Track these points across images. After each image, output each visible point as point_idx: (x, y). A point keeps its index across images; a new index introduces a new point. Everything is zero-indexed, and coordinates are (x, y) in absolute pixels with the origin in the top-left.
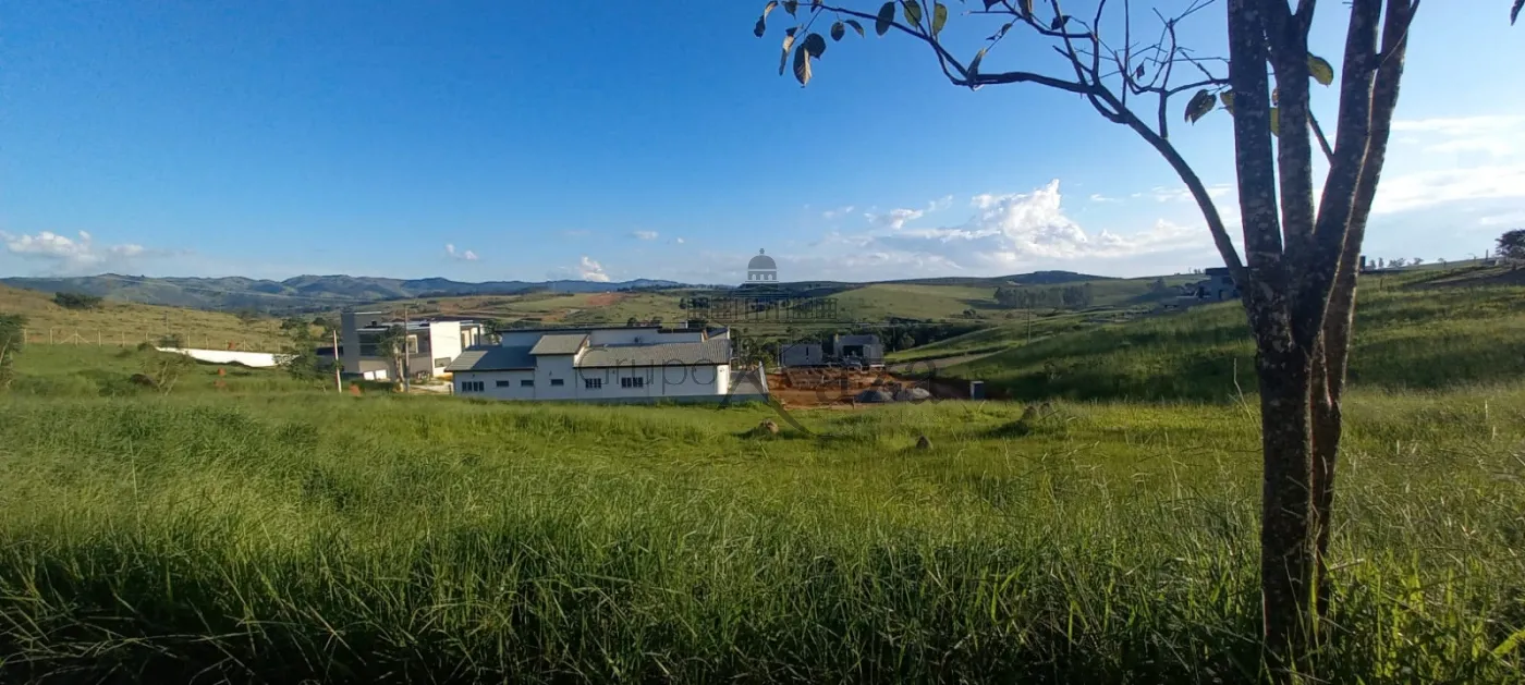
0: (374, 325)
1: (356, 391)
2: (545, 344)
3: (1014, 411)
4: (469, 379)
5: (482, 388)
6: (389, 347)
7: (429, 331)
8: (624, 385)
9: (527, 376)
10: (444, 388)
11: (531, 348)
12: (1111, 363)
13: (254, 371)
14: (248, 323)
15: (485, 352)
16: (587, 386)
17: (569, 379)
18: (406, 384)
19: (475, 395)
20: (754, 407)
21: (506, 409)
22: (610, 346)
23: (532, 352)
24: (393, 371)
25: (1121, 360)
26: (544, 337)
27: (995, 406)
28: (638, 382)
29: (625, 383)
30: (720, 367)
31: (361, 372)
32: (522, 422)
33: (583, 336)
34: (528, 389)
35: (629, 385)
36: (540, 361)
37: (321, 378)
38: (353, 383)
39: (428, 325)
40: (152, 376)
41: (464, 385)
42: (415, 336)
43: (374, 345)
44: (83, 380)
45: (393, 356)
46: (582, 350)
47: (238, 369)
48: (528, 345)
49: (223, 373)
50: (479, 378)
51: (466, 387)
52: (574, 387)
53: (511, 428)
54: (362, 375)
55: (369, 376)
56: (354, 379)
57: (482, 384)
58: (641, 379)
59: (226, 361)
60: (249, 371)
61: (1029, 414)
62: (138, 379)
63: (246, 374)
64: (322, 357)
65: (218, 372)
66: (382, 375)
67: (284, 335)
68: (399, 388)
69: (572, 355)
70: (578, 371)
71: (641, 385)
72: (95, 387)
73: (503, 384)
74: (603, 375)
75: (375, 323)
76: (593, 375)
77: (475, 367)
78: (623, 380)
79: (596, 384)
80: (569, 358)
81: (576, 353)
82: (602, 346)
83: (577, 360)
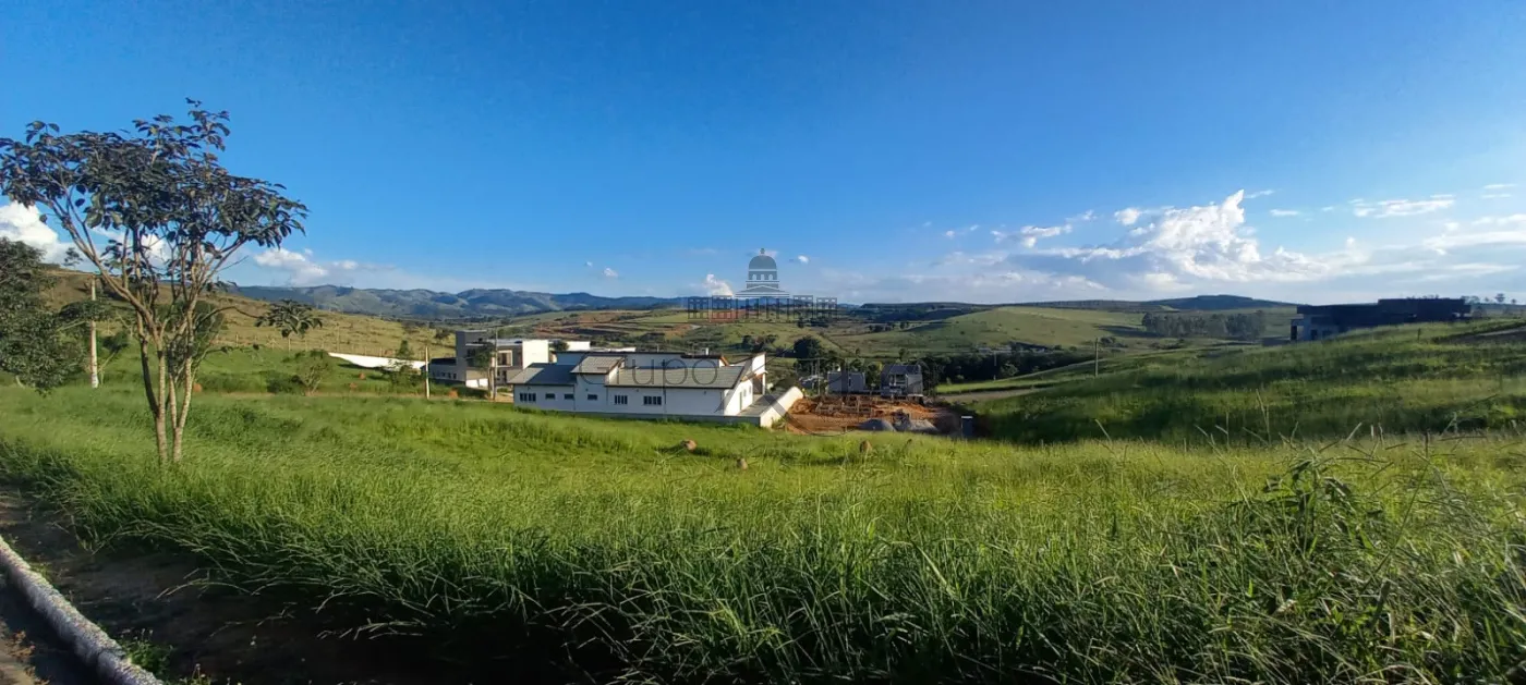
1: (454, 395)
4: (524, 390)
5: (532, 400)
6: (486, 360)
7: (521, 348)
8: (645, 402)
9: (569, 391)
11: (573, 367)
14: (410, 332)
15: (539, 370)
16: (615, 402)
17: (601, 395)
18: (494, 391)
19: (528, 405)
20: (743, 429)
22: (641, 368)
23: (574, 371)
24: (491, 381)
28: (658, 401)
29: (647, 401)
30: (727, 391)
31: (465, 380)
33: (618, 358)
34: (570, 401)
35: (650, 403)
36: (579, 378)
38: (455, 389)
39: (520, 342)
40: (303, 377)
41: (521, 395)
42: (511, 351)
43: (477, 358)
44: (258, 378)
45: (491, 367)
46: (615, 371)
48: (573, 364)
49: (363, 376)
50: (532, 391)
51: (523, 397)
52: (605, 402)
54: (465, 383)
55: (472, 384)
56: (459, 386)
57: (534, 395)
58: (660, 398)
62: (296, 380)
64: (434, 366)
65: (358, 376)
66: (484, 383)
67: (437, 344)
68: (488, 395)
70: (610, 390)
71: (660, 403)
72: (265, 384)
73: (550, 396)
74: (629, 393)
75: (480, 339)
76: (621, 393)
77: (531, 380)
78: (645, 398)
79: (624, 400)
80: (601, 377)
81: (607, 373)
82: (632, 368)
83: (610, 378)
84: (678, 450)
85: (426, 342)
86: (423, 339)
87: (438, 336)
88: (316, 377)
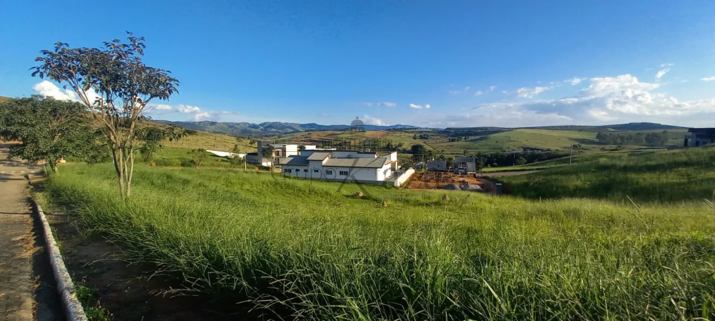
1: (257, 169)
2: (314, 156)
6: (271, 154)
7: (285, 148)
11: (308, 157)
13: (229, 160)
14: (240, 141)
15: (292, 158)
18: (274, 167)
22: (338, 158)
23: (308, 159)
26: (314, 153)
31: (262, 162)
33: (328, 153)
36: (310, 163)
38: (257, 166)
39: (285, 146)
40: (195, 160)
42: (281, 150)
43: (267, 153)
44: (177, 161)
45: (272, 157)
46: (326, 159)
47: (225, 159)
48: (308, 155)
49: (220, 160)
54: (261, 164)
55: (264, 164)
56: (259, 165)
59: (223, 156)
62: (192, 161)
65: (218, 160)
66: (269, 164)
67: (251, 147)
69: (322, 161)
72: (180, 163)
75: (268, 144)
77: (289, 163)
80: (320, 162)
81: (323, 160)
82: (334, 158)
83: (324, 162)
84: (355, 196)
86: (244, 144)
87: (251, 143)
88: (200, 160)
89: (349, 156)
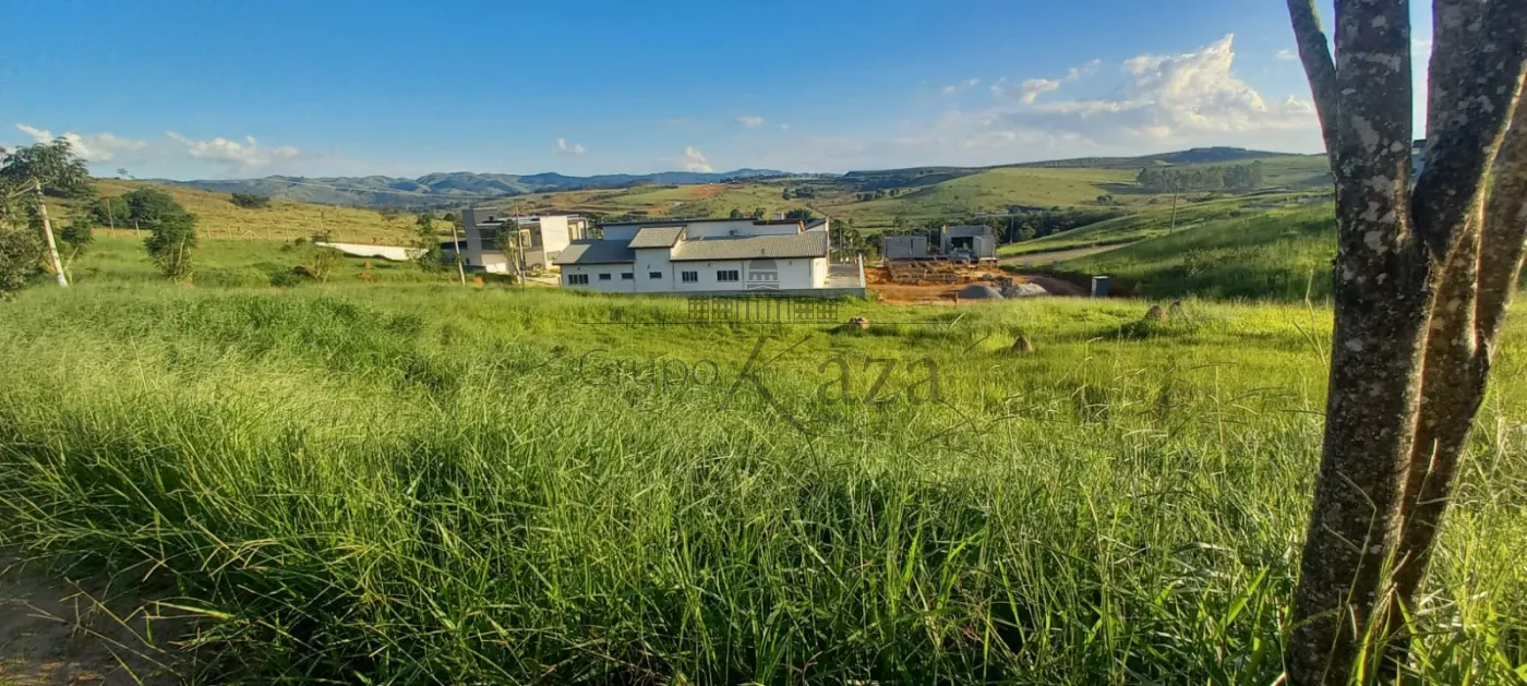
0: (491, 220)
1: (479, 283)
2: (643, 238)
3: (1137, 309)
4: (575, 271)
5: (587, 282)
6: (504, 241)
7: (539, 227)
8: (719, 278)
9: (627, 269)
10: (554, 281)
11: (630, 241)
12: (1271, 256)
13: (393, 264)
14: (389, 219)
15: (587, 246)
16: (684, 279)
17: (666, 271)
18: (522, 276)
19: (580, 287)
20: (850, 302)
21: (605, 301)
22: (706, 239)
23: (631, 245)
24: (511, 265)
25: (1282, 252)
26: (642, 230)
27: (1117, 304)
28: (734, 276)
29: (721, 276)
30: (816, 260)
31: (484, 264)
32: (617, 314)
33: (679, 229)
34: (629, 282)
35: (725, 279)
36: (637, 253)
37: (447, 271)
38: (477, 275)
39: (538, 220)
40: (310, 268)
41: (570, 277)
42: (528, 230)
43: (493, 239)
44: (256, 272)
45: (509, 250)
46: (679, 242)
47: (382, 262)
48: (627, 238)
49: (369, 265)
50: (583, 271)
51: (573, 279)
52: (672, 280)
53: (605, 319)
54: (485, 267)
55: (491, 269)
56: (480, 271)
57: (586, 276)
58: (736, 272)
59: (371, 255)
60: (390, 264)
61: (1153, 313)
62: (300, 271)
63: (389, 267)
64: (446, 251)
65: (364, 265)
66: (503, 267)
68: (516, 280)
69: (668, 248)
70: (676, 264)
71: (736, 278)
73: (605, 277)
74: (701, 270)
75: (491, 218)
76: (689, 268)
77: (579, 260)
78: (719, 273)
79: (693, 277)
80: (666, 250)
81: (673, 246)
82: (697, 239)
83: (674, 253)
84: (851, 329)
85: (408, 228)
88: (325, 267)
89: (732, 232)
